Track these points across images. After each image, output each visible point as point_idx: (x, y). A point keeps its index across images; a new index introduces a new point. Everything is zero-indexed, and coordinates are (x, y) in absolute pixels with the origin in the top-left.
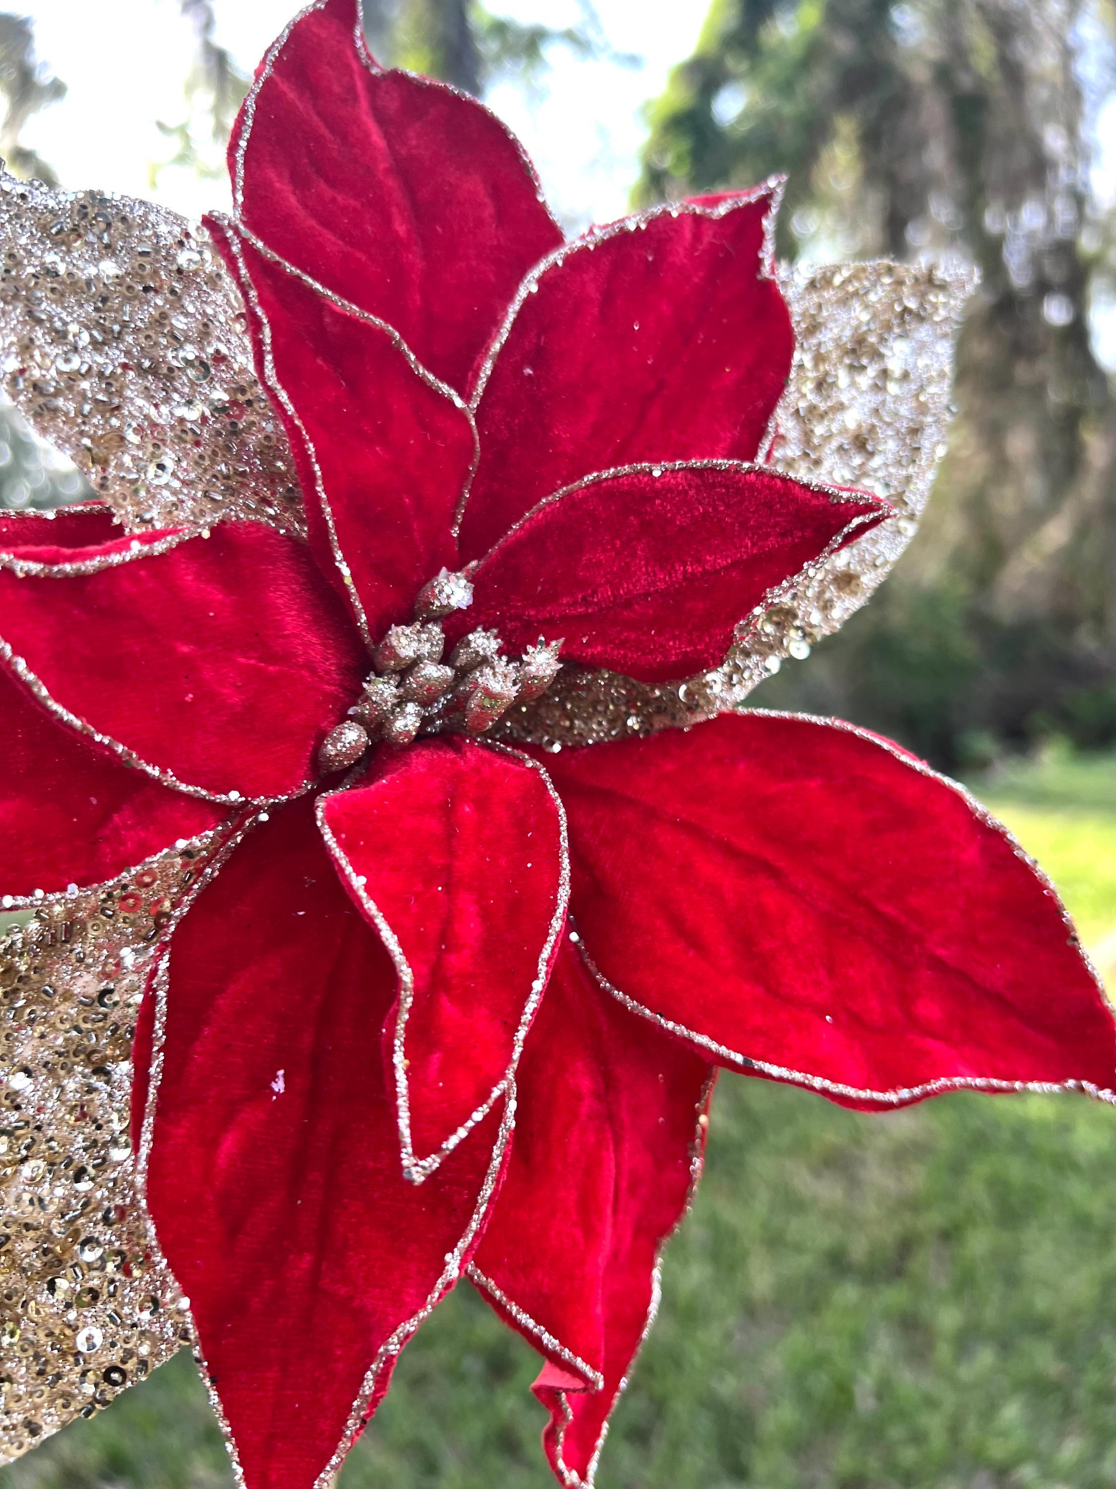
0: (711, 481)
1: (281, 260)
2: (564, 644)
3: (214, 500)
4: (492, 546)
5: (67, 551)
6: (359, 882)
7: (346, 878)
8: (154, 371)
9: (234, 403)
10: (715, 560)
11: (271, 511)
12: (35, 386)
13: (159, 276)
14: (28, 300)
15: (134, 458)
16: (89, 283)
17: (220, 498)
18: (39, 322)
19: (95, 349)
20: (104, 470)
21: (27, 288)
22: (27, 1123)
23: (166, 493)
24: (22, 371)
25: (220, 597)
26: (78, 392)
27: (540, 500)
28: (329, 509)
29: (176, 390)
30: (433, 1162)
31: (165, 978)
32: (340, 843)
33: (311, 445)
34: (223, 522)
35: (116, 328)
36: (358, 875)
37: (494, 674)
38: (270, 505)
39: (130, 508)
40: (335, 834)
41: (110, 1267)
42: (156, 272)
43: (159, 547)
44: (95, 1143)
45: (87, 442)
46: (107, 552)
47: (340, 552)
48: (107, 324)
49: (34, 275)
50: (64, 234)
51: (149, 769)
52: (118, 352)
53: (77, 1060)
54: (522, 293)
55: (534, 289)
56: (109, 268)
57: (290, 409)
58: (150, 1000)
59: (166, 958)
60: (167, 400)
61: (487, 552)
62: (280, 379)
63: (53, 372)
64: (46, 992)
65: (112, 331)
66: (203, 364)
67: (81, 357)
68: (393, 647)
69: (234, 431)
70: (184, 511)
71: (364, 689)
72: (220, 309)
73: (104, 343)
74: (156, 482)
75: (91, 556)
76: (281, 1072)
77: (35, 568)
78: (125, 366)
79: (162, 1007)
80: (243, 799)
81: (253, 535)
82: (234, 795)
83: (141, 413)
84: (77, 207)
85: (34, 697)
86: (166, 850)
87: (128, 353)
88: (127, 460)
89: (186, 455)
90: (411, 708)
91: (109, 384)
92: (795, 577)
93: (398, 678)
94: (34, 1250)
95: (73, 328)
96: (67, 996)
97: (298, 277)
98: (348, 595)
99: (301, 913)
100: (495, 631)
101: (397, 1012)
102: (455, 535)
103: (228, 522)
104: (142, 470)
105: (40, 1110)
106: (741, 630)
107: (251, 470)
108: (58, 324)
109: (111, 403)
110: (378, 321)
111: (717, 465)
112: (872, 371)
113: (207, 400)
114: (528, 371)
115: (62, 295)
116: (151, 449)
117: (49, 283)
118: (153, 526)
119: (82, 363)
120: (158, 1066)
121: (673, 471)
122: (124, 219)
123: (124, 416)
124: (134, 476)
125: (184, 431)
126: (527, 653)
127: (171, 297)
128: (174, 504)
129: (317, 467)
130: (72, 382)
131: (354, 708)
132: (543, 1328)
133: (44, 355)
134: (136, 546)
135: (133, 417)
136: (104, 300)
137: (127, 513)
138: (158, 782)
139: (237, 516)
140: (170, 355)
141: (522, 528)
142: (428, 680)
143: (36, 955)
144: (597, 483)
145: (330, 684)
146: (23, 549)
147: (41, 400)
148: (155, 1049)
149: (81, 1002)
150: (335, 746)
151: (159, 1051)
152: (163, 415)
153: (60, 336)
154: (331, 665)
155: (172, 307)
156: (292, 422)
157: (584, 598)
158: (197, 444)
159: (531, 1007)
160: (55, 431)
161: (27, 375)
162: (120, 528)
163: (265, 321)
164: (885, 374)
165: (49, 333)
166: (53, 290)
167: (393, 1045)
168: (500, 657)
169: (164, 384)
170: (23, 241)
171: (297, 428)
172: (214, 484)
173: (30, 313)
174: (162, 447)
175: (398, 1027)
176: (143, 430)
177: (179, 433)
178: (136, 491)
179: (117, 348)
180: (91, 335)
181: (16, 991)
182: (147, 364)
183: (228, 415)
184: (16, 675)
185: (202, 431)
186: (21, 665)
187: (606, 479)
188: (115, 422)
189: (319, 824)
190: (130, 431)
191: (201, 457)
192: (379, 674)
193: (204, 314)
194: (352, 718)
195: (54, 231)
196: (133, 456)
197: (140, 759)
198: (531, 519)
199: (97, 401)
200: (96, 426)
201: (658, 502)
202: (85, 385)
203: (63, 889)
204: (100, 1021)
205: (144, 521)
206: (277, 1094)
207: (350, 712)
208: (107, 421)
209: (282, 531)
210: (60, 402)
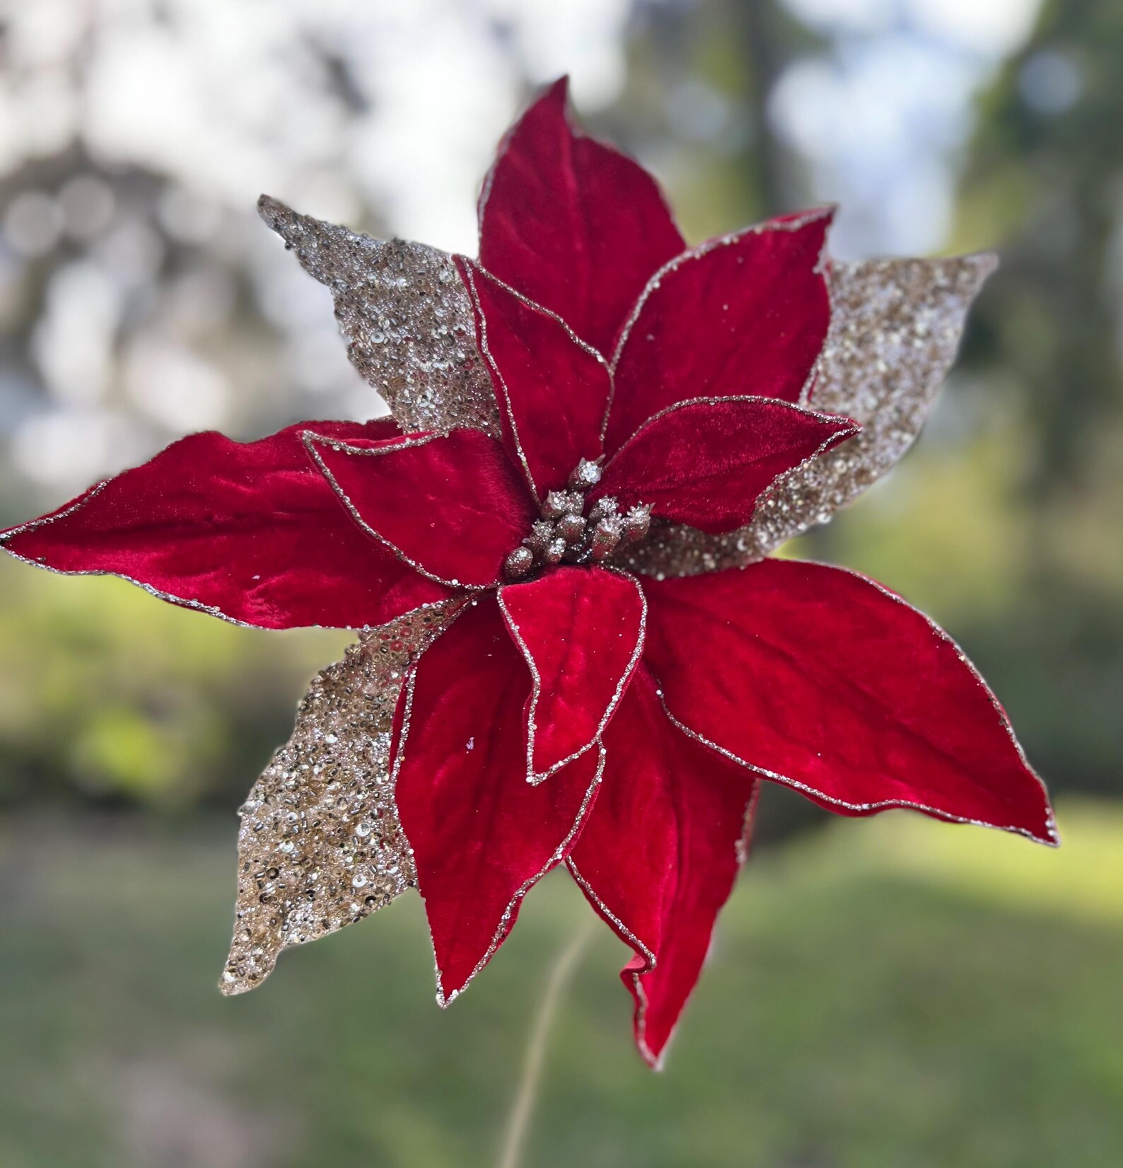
0: (745, 408)
1: (496, 279)
2: (655, 507)
3: (452, 416)
4: (620, 446)
5: (373, 442)
6: (515, 628)
7: (509, 625)
8: (423, 341)
9: (468, 359)
10: (748, 457)
11: (486, 424)
12: (360, 352)
13: (429, 286)
14: (358, 303)
15: (411, 392)
16: (391, 291)
17: (456, 415)
18: (364, 316)
19: (392, 329)
20: (394, 398)
21: (358, 296)
22: (334, 760)
23: (427, 412)
24: (354, 344)
25: (453, 470)
26: (382, 354)
27: (647, 418)
28: (514, 423)
29: (435, 352)
30: (544, 776)
31: (413, 683)
32: (508, 608)
33: (505, 386)
34: (456, 429)
35: (404, 317)
36: (515, 625)
37: (608, 522)
38: (486, 420)
39: (406, 420)
40: (506, 603)
41: (373, 842)
42: (427, 284)
43: (421, 441)
44: (369, 773)
45: (385, 382)
46: (393, 443)
47: (520, 447)
48: (399, 314)
49: (362, 288)
50: (379, 264)
51: (410, 562)
52: (404, 331)
53: (363, 729)
54: (649, 287)
55: (657, 285)
56: (402, 282)
57: (495, 366)
58: (404, 694)
59: (414, 672)
60: (430, 358)
61: (617, 450)
62: (490, 350)
63: (369, 343)
64: (347, 691)
65: (402, 319)
66: (450, 336)
67: (385, 335)
68: (549, 504)
69: (467, 377)
70: (436, 422)
71: (533, 529)
72: (463, 304)
73: (397, 326)
74: (422, 405)
75: (385, 445)
76: (472, 739)
77: (357, 450)
78: (407, 339)
79: (410, 697)
80: (460, 584)
81: (473, 437)
82: (455, 582)
83: (415, 366)
84: (386, 249)
85: (352, 517)
86: (416, 609)
87: (410, 331)
88: (406, 392)
89: (439, 391)
90: (560, 541)
91: (399, 350)
92: (795, 468)
93: (553, 523)
94: (333, 830)
95: (381, 318)
96: (359, 694)
97: (505, 288)
98: (524, 472)
99: (490, 655)
100: (615, 498)
101: (531, 699)
102: (602, 440)
103: (459, 429)
104: (414, 398)
105: (341, 754)
106: (760, 500)
107: (475, 399)
108: (373, 317)
109: (399, 361)
110: (551, 313)
111: (748, 399)
112: (904, 331)
113: (455, 358)
114: (651, 337)
115: (376, 298)
116: (420, 387)
117: (370, 291)
118: (419, 430)
119: (385, 338)
120: (406, 730)
121: (721, 402)
122: (411, 255)
123: (406, 368)
124: (410, 402)
125: (438, 377)
126: (630, 511)
127: (435, 299)
128: (430, 418)
129: (508, 399)
130: (379, 349)
131: (527, 539)
132: (620, 921)
133: (365, 334)
134: (408, 441)
135: (412, 369)
136: (398, 301)
137: (405, 422)
138: (413, 569)
139: (464, 426)
140: (433, 333)
141: (637, 435)
142: (569, 524)
143: (343, 672)
144: (679, 408)
145: (514, 526)
146: (350, 440)
147: (363, 360)
148: (405, 720)
149: (366, 698)
150: (513, 560)
151: (407, 722)
152: (426, 367)
153: (374, 323)
154: (515, 514)
155: (436, 304)
156: (495, 374)
157: (669, 479)
158: (446, 384)
159: (610, 709)
160: (369, 377)
161: (356, 346)
162: (401, 430)
163: (483, 316)
164: (913, 333)
165: (368, 322)
166: (371, 296)
167: (528, 717)
168: (617, 514)
169: (429, 349)
170: (357, 268)
171: (498, 377)
172: (453, 407)
173: (359, 312)
174: (426, 386)
175: (532, 707)
176: (416, 376)
177: (435, 378)
178: (410, 410)
179: (404, 328)
180: (391, 321)
181: (331, 690)
182: (419, 337)
183: (464, 367)
184: (345, 505)
185: (448, 376)
186: (348, 500)
187: (684, 406)
188: (401, 371)
189: (498, 598)
190: (409, 376)
191: (447, 391)
192: (542, 521)
193: (454, 308)
194: (525, 545)
195: (373, 263)
196: (410, 390)
197: (405, 555)
198: (643, 430)
199: (392, 359)
200: (390, 373)
201: (713, 421)
202: (386, 350)
203: (362, 627)
204: (376, 709)
205: (413, 427)
206: (469, 750)
207: (524, 542)
208: (397, 370)
209: (489, 435)
210: (372, 360)
